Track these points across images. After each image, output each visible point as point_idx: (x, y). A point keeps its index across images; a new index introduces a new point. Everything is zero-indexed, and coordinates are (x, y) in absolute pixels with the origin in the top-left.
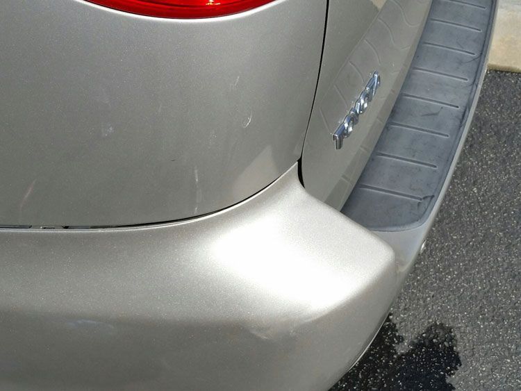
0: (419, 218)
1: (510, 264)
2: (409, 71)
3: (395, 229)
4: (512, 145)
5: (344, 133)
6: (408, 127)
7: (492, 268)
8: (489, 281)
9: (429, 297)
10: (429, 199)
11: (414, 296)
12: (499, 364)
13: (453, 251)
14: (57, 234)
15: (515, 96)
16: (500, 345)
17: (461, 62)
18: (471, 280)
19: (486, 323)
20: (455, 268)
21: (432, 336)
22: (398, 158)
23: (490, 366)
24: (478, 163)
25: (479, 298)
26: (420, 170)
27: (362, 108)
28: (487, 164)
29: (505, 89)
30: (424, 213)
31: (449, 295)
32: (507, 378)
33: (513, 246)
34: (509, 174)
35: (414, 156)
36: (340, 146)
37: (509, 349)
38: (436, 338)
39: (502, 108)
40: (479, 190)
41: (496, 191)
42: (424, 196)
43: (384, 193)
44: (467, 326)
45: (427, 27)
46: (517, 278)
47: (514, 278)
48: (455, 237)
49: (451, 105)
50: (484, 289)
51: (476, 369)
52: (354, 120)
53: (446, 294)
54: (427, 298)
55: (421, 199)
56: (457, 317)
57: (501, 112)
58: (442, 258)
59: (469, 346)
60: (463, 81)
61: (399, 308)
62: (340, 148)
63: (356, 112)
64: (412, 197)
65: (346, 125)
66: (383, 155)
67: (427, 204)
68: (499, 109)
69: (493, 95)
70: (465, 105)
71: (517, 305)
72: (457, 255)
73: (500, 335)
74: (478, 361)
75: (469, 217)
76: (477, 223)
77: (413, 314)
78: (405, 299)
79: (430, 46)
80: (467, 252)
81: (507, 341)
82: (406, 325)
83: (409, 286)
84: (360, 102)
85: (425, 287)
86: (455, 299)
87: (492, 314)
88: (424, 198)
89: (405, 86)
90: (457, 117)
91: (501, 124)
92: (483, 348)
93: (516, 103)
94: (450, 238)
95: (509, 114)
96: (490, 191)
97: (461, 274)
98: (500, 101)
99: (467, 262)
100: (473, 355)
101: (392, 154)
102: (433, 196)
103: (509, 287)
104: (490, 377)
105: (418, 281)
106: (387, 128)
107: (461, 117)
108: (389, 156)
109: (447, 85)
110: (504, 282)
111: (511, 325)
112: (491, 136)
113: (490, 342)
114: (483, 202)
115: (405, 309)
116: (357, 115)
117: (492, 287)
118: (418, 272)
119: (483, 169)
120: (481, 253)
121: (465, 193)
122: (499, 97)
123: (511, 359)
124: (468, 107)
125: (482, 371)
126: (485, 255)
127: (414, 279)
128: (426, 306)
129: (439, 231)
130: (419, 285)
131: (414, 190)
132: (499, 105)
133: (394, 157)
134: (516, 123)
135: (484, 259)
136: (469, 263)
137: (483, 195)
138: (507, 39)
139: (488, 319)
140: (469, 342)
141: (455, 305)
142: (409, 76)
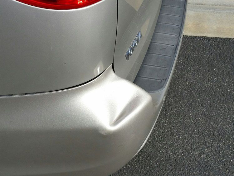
0: (161, 87)
1: (204, 111)
2: (154, 34)
3: (152, 92)
4: (200, 64)
5: (129, 54)
6: (155, 54)
7: (196, 113)
8: (196, 119)
9: (172, 127)
10: (165, 80)
11: (166, 127)
12: (202, 151)
13: (181, 108)
14: (22, 97)
15: (200, 45)
16: (202, 144)
17: (173, 29)
18: (189, 118)
19: (196, 136)
20: (182, 114)
21: (175, 142)
22: (152, 66)
23: (199, 152)
24: (187, 73)
25: (192, 125)
26: (161, 70)
27: (135, 45)
28: (191, 73)
29: (196, 43)
30: (163, 85)
31: (180, 125)
32: (206, 157)
33: (204, 104)
34: (200, 76)
35: (158, 65)
36: (128, 59)
37: (206, 145)
38: (176, 143)
39: (195, 50)
40: (189, 83)
41: (196, 83)
42: (163, 79)
43: (147, 79)
44: (188, 137)
45: (160, 16)
46: (207, 117)
47: (205, 116)
48: (181, 102)
49: (171, 45)
50: (194, 122)
51: (193, 154)
52: (132, 49)
53: (179, 125)
54: (171, 127)
55: (162, 80)
56: (184, 134)
57: (195, 52)
58: (176, 111)
59: (190, 145)
60: (175, 36)
61: (160, 132)
62: (128, 60)
63: (133, 46)
64: (158, 80)
65: (130, 51)
66: (146, 65)
67: (164, 82)
68: (194, 51)
69: (191, 45)
70: (176, 45)
71: (208, 127)
72: (182, 109)
73: (202, 140)
74: (194, 151)
75: (185, 94)
76: (189, 96)
77: (166, 134)
78: (163, 128)
79: (161, 24)
80: (186, 108)
81: (205, 142)
82: (164, 139)
83: (164, 123)
84: (134, 42)
85: (170, 123)
86: (183, 127)
87: (198, 132)
88: (163, 80)
89: (152, 39)
90: (174, 49)
91: (195, 57)
92: (195, 146)
93: (200, 48)
94: (179, 103)
95: (198, 52)
96: (193, 83)
97: (184, 116)
98: (194, 48)
99: (186, 112)
100: (192, 148)
101: (149, 64)
102: (166, 79)
103: (204, 120)
104: (199, 157)
105: (167, 121)
106: (147, 55)
107: (175, 49)
108: (148, 65)
109: (169, 38)
110: (202, 119)
111: (206, 136)
112: (192, 62)
113: (198, 143)
114: (190, 88)
115: (163, 132)
116: (134, 48)
117: (197, 121)
118: (167, 117)
119: (189, 75)
120: (191, 108)
121: (183, 85)
122: (194, 46)
123: (207, 149)
124: (177, 45)
125: (196, 155)
126: (193, 108)
127: (165, 120)
128: (171, 130)
129: (174, 100)
130: (168, 122)
131: (159, 77)
132: (194, 49)
133: (150, 65)
134: (201, 56)
135: (193, 110)
136: (187, 112)
137: (190, 85)
138: (195, 23)
139: (196, 134)
140: (190, 143)
141: (183, 129)
142: (154, 35)
